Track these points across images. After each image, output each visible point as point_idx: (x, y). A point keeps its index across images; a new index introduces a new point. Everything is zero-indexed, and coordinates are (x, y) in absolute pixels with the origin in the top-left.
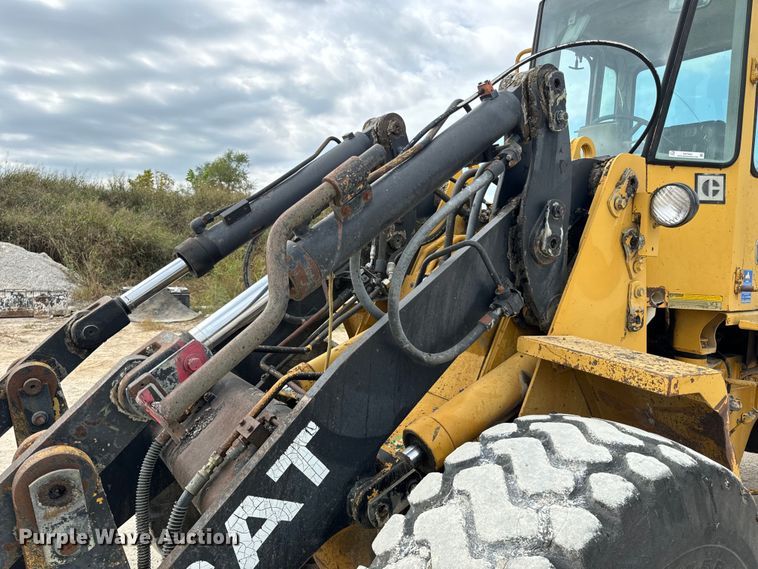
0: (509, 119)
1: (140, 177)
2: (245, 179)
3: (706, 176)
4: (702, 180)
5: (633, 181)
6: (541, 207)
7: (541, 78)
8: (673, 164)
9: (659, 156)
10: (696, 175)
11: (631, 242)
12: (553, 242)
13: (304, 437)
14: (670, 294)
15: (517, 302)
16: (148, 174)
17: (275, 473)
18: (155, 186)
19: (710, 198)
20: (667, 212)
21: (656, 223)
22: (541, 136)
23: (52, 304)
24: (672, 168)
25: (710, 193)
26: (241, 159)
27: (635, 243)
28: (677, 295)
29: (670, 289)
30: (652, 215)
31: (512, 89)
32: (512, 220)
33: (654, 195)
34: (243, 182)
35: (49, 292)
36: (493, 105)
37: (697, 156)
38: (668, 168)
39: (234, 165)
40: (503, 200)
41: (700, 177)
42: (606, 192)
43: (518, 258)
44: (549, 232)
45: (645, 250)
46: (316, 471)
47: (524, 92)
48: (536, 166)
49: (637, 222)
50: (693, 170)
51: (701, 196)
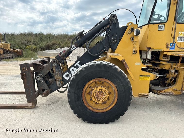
3: (161, 25)
4: (159, 26)
9: (151, 22)
10: (158, 25)
11: (132, 39)
12: (114, 40)
13: (78, 62)
14: (152, 48)
17: (75, 65)
19: (161, 29)
20: (135, 33)
22: (112, 24)
24: (154, 24)
25: (161, 28)
28: (153, 48)
29: (152, 47)
37: (158, 21)
38: (153, 24)
41: (159, 25)
44: (113, 38)
48: (111, 29)
50: (158, 24)
51: (159, 29)
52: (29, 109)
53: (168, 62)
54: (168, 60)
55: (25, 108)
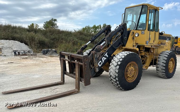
0: (122, 28)
1: (31, 25)
2: (56, 25)
4: (142, 32)
5: (133, 33)
6: (125, 35)
7: (124, 24)
8: (139, 30)
9: (138, 29)
11: (133, 38)
12: (126, 38)
13: (107, 53)
15: (122, 44)
16: (33, 24)
18: (34, 27)
20: (136, 36)
21: (136, 37)
22: (125, 29)
23: (30, 53)
26: (55, 20)
27: (134, 38)
29: (139, 43)
30: (135, 36)
31: (122, 25)
32: (122, 37)
33: (135, 34)
34: (56, 26)
35: (30, 50)
36: (120, 27)
37: (142, 29)
39: (53, 22)
40: (121, 35)
42: (131, 34)
43: (123, 40)
45: (135, 39)
46: (107, 56)
47: (123, 25)
48: (124, 32)
49: (134, 36)
50: (141, 31)
51: (142, 33)
52: (76, 94)
53: (144, 51)
54: (144, 50)
55: (73, 94)
